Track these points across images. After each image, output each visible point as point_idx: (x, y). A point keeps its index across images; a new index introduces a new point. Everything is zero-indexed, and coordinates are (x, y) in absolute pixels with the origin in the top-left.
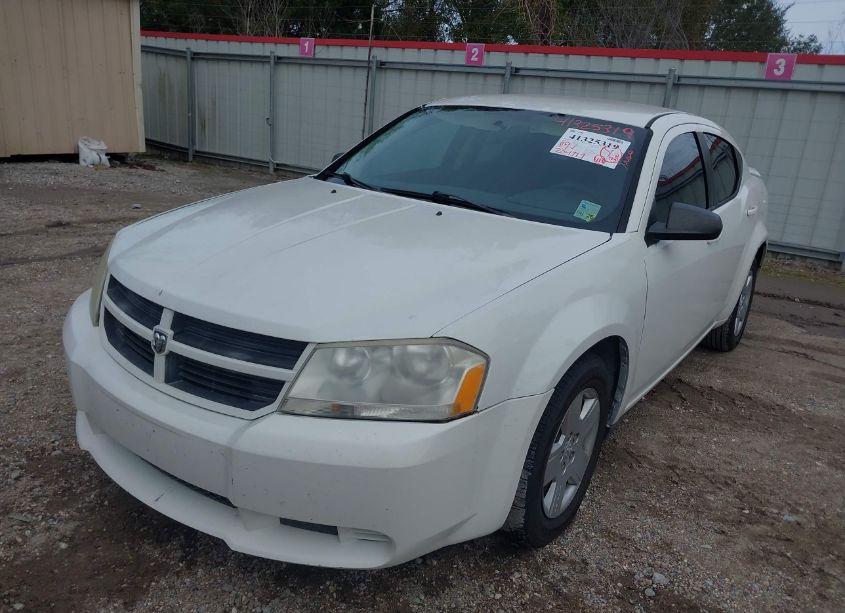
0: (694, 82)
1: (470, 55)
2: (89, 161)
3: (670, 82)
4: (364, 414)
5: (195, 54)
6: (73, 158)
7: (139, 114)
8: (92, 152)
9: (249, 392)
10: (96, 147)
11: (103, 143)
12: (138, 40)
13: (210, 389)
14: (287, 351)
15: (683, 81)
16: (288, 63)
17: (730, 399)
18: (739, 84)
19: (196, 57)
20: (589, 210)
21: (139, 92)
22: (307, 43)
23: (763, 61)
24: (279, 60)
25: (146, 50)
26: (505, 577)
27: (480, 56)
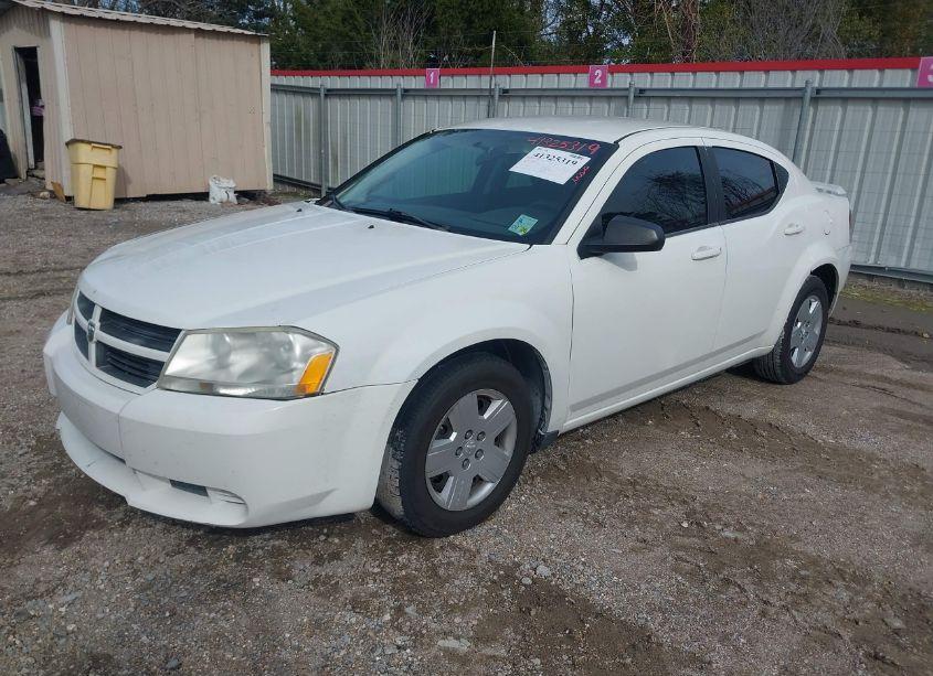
0: (837, 94)
1: (592, 78)
2: (218, 199)
3: (808, 96)
4: (223, 391)
5: (329, 90)
6: (204, 196)
7: (267, 151)
8: (220, 191)
9: (147, 373)
10: (225, 185)
11: (232, 182)
12: (268, 79)
13: (124, 371)
14: (166, 337)
15: (823, 94)
16: (414, 96)
17: (752, 427)
18: (887, 94)
19: (331, 93)
20: (525, 224)
21: (267, 131)
22: (432, 73)
23: (914, 68)
24: (407, 93)
25: (275, 89)
26: (393, 556)
27: (603, 78)
